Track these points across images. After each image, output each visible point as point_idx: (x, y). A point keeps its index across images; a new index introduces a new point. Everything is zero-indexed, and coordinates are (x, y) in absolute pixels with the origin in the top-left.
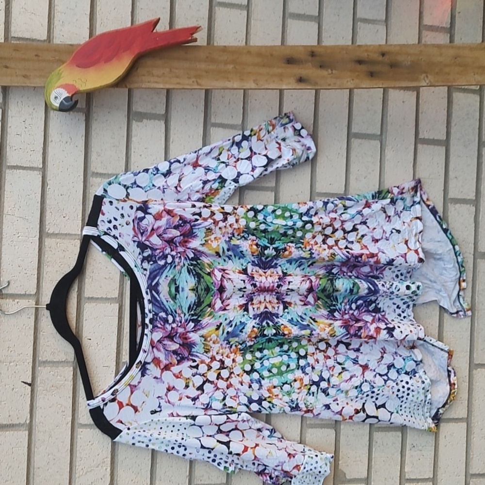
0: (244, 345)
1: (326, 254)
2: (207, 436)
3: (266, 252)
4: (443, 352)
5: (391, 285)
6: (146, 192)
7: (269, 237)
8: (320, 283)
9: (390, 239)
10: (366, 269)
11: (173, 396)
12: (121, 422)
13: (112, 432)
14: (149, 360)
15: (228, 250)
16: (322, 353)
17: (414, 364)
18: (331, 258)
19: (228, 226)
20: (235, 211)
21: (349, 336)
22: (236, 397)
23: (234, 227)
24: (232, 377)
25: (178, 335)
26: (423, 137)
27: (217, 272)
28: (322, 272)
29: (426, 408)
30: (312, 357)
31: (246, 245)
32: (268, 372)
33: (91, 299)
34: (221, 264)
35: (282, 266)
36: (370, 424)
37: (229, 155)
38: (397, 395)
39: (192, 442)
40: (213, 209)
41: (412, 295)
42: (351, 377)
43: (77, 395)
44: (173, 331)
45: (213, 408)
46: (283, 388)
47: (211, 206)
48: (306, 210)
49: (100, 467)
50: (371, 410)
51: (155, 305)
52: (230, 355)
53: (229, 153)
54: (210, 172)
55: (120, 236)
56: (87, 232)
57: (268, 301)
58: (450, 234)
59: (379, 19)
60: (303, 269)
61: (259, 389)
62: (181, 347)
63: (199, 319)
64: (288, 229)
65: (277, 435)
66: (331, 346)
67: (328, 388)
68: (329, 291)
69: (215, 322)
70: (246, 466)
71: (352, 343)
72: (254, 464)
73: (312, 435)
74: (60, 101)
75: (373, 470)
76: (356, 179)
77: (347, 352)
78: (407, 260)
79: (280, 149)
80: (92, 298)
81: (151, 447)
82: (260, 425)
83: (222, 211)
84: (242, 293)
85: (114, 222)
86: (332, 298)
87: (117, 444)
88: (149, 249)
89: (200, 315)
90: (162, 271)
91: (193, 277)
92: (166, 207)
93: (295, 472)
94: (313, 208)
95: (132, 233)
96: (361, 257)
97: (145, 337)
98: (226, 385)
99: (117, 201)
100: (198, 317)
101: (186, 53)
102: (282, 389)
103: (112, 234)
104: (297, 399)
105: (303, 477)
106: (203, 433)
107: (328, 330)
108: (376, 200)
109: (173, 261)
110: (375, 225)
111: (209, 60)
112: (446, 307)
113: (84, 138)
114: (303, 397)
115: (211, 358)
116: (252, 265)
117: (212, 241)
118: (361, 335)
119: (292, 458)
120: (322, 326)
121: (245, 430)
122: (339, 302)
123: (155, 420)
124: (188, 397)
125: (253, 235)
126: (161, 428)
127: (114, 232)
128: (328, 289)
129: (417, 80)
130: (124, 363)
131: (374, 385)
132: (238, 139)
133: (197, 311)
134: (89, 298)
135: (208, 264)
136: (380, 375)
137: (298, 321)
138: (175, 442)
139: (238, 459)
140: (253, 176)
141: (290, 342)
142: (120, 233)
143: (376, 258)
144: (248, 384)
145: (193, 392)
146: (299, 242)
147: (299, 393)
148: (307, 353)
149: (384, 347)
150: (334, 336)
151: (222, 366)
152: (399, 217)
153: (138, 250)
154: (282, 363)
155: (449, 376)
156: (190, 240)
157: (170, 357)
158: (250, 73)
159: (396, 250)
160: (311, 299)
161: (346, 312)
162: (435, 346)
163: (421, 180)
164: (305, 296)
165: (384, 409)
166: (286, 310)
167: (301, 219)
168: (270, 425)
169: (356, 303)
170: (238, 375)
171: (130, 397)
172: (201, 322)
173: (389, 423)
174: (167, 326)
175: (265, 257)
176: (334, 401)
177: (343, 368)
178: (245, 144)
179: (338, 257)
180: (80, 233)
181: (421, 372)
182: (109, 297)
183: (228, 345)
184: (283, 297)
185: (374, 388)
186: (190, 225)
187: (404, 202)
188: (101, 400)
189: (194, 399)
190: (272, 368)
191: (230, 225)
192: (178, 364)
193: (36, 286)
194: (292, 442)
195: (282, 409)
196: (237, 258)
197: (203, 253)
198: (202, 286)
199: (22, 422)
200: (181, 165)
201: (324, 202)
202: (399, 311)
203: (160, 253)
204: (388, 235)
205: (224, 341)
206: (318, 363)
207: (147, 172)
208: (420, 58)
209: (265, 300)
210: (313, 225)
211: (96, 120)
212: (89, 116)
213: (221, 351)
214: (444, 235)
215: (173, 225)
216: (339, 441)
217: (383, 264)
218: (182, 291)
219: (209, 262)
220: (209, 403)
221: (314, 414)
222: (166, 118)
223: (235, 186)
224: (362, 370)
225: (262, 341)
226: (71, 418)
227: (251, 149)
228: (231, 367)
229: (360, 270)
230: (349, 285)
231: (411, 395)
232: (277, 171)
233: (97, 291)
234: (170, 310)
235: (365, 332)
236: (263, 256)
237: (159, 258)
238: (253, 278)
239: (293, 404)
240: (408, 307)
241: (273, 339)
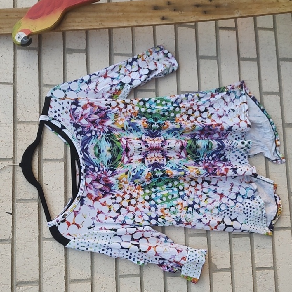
0: (144, 184)
1: (189, 125)
2: (125, 242)
3: (153, 126)
4: (270, 185)
5: (232, 142)
6: (76, 93)
7: (154, 117)
8: (188, 143)
9: (228, 116)
10: (216, 136)
11: (101, 217)
12: (70, 235)
13: (63, 241)
14: (85, 195)
15: (129, 126)
16: (194, 188)
17: (253, 192)
18: (193, 128)
19: (128, 111)
20: (132, 102)
21: (209, 174)
22: (141, 216)
23: (131, 111)
24: (138, 204)
25: (102, 179)
26: (242, 57)
27: (123, 140)
28: (189, 138)
29: (263, 220)
30: (187, 190)
31: (140, 123)
32: (160, 200)
33: (47, 160)
34: (126, 135)
35: (164, 135)
36: (229, 232)
37: (125, 70)
38: (244, 212)
40: (118, 101)
41: (246, 148)
42: (213, 202)
43: (41, 220)
44: (98, 177)
45: (127, 223)
46: (171, 209)
48: (175, 100)
49: (58, 266)
50: (228, 222)
51: (86, 161)
52: (136, 190)
53: (125, 69)
54: (115, 79)
55: (62, 120)
56: (42, 118)
57: (156, 156)
58: (266, 112)
60: (177, 137)
61: (155, 211)
62: (105, 186)
63: (115, 168)
64: (165, 111)
65: (170, 240)
66: (199, 183)
67: (199, 209)
68: (194, 147)
69: (124, 170)
70: (151, 261)
71: (212, 180)
72: (156, 259)
73: (192, 240)
74: (21, 39)
75: (234, 262)
76: (205, 83)
77: (209, 187)
78: (240, 126)
79: (156, 65)
82: (158, 234)
83: (124, 102)
84: (140, 152)
85: (58, 112)
86: (196, 153)
87: (68, 249)
88: (80, 127)
89: (115, 166)
90: (89, 140)
91: (109, 143)
92: (89, 102)
93: (182, 262)
94: (179, 98)
95: (69, 118)
96: (212, 126)
97: (81, 181)
98: (134, 209)
99: (59, 100)
100: (114, 168)
101: (94, 8)
102: (170, 210)
103: (57, 119)
104: (180, 216)
105: (188, 265)
106: (122, 240)
107: (195, 171)
109: (96, 134)
110: (218, 107)
111: (108, 11)
112: (268, 157)
113: (38, 65)
114: (184, 215)
115: (124, 193)
116: (145, 135)
117: (119, 121)
118: (216, 173)
119: (180, 252)
120: (191, 169)
121: (149, 237)
122: (201, 156)
123: (91, 232)
124: (111, 217)
125: (144, 116)
126: (95, 238)
127: (58, 118)
128: (193, 146)
129: (232, 13)
130: (70, 198)
131: (228, 206)
132: (130, 60)
133: (113, 164)
134: (45, 159)
135: (118, 136)
136: (231, 200)
137: (176, 168)
138: (105, 246)
139: (146, 256)
140: (140, 80)
141: (173, 181)
142: (62, 118)
143: (221, 126)
144: (148, 208)
145: (115, 215)
146: (173, 119)
147: (181, 213)
148: (184, 188)
149: (232, 183)
150: (199, 175)
151: (131, 197)
152: (233, 103)
153: (74, 128)
154: (168, 194)
155: (276, 200)
156: (105, 121)
157: (98, 193)
158: (133, 17)
159: (233, 122)
160: (183, 154)
161: (206, 162)
162: (265, 181)
163: (245, 81)
164: (180, 153)
165: (237, 222)
166: (168, 162)
167: (172, 105)
168: (165, 234)
169: (212, 156)
170: (142, 203)
171: (74, 218)
172: (116, 170)
173: (241, 231)
174: (95, 173)
175: (152, 130)
176: (204, 217)
177: (208, 196)
178: (134, 63)
179: (197, 127)
180: (38, 120)
181: (257, 197)
182: (58, 158)
183: (134, 185)
184: (166, 154)
185: (228, 207)
186: (105, 111)
187: (235, 94)
188: (56, 221)
189: (115, 218)
190: (162, 197)
191: (129, 111)
192: (103, 197)
193: (12, 153)
194: (180, 245)
195: (171, 223)
196: (135, 131)
197: (114, 128)
198: (115, 148)
199: (7, 238)
200: (97, 76)
201: (186, 95)
202: (239, 160)
203: (87, 129)
204: (227, 113)
205: (131, 182)
206: (191, 193)
207: (77, 82)
209: (155, 156)
210: (180, 108)
211: (44, 54)
212: (40, 51)
213: (130, 188)
214: (262, 113)
215: (94, 112)
216: (210, 244)
217: (226, 130)
218: (103, 152)
219: (118, 134)
220: (125, 220)
221: (192, 226)
222: (86, 52)
223: (131, 87)
224: (220, 197)
225: (155, 181)
226: (38, 234)
227: (138, 66)
228: (137, 198)
229: (212, 136)
230: (205, 143)
231: (252, 211)
232: (156, 80)
233: (50, 155)
234: (96, 164)
235: (218, 171)
236: (151, 129)
237: (87, 133)
238: (146, 142)
239: (178, 219)
240: (245, 157)
241: (161, 179)
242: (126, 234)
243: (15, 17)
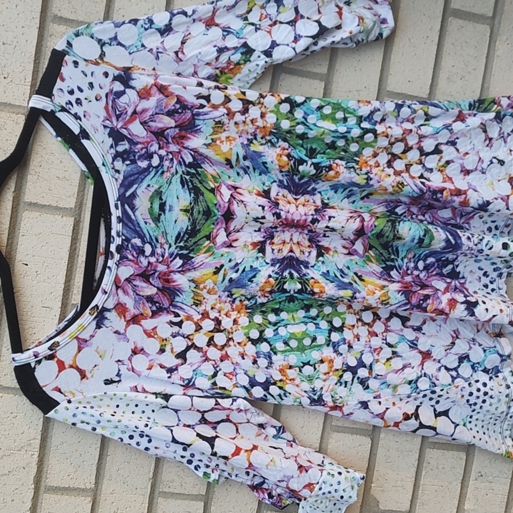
0: (254, 302)
1: (389, 181)
2: (185, 425)
3: (301, 168)
5: (481, 240)
6: (130, 53)
7: (309, 146)
8: (376, 224)
9: (487, 173)
10: (446, 214)
11: (140, 362)
12: (60, 391)
13: (45, 403)
14: (110, 304)
15: (245, 158)
16: (367, 327)
17: (499, 359)
18: (397, 189)
19: (248, 121)
20: (262, 99)
21: (408, 307)
22: (233, 374)
23: (256, 124)
24: (230, 346)
25: (157, 274)
27: (224, 190)
28: (381, 209)
29: (507, 423)
30: (351, 331)
31: (272, 155)
32: (283, 345)
33: (34, 205)
34: (232, 179)
35: (323, 193)
36: (423, 436)
37: (262, 14)
38: (468, 401)
39: (159, 432)
40: (229, 92)
41: (508, 258)
42: (404, 367)
44: (149, 268)
45: (197, 386)
46: (303, 370)
47: (226, 88)
48: (369, 112)
49: (23, 452)
50: (426, 416)
51: (127, 225)
52: (231, 313)
53: (263, 11)
54: (231, 35)
55: (85, 116)
56: (35, 103)
57: (295, 241)
60: (354, 202)
61: (267, 368)
62: (160, 293)
63: (191, 255)
64: (338, 137)
65: (287, 436)
66: (380, 319)
67: (368, 378)
68: (387, 237)
69: (213, 262)
70: (236, 476)
71: (412, 317)
72: (248, 473)
73: (338, 442)
75: (419, 501)
76: (448, 78)
77: (402, 330)
78: (510, 205)
79: (340, 14)
80: (36, 205)
81: (99, 431)
82: (262, 419)
83: (242, 97)
84: (259, 225)
85: (77, 94)
86: (390, 249)
87: (51, 420)
88: (126, 142)
89: (193, 250)
90: (142, 177)
91: (188, 192)
92: (158, 81)
93: (305, 493)
94: (379, 110)
95: (103, 114)
96: (442, 194)
97: (107, 271)
98: (220, 356)
99: (85, 63)
100: (189, 253)
102: (300, 371)
103: (73, 112)
104: (322, 388)
105: (316, 501)
106: (179, 420)
107: (378, 293)
108: (475, 112)
109: (161, 165)
110: (468, 149)
114: (331, 387)
115: (202, 314)
116: (279, 186)
117: (222, 142)
118: (426, 308)
119: (304, 471)
120: (371, 287)
121: (240, 423)
122: (400, 257)
123: (110, 393)
124: (162, 366)
125: (285, 140)
126: (118, 406)
127: (76, 109)
128: (387, 234)
130: (73, 306)
131: (437, 382)
133: (190, 243)
134: (30, 204)
135: (213, 177)
136: (447, 369)
137: (336, 276)
138: (135, 429)
139: (225, 464)
140: (294, 49)
141: (321, 306)
142: (85, 112)
143: (463, 196)
144: (252, 358)
145: (170, 360)
146: (352, 160)
147: (325, 381)
148: (343, 324)
149: (458, 330)
150: (386, 304)
151: (218, 327)
152: (505, 142)
153: (110, 141)
154: (305, 334)
156: (189, 135)
157: (141, 306)
159: (494, 190)
160: (359, 246)
161: (409, 272)
164: (352, 242)
165: (446, 418)
166: (321, 259)
167: (360, 126)
168: (278, 420)
169: (425, 260)
170: (239, 343)
171: (76, 355)
172: (193, 260)
173: (450, 439)
174: (142, 259)
175: (299, 176)
176: (374, 398)
177: (394, 353)
179: (407, 189)
180: (27, 105)
181: (506, 372)
182: (61, 206)
183: (229, 299)
184: (319, 239)
185: (436, 386)
186: (192, 112)
188: (32, 355)
189: (170, 371)
190: (290, 338)
191: (252, 121)
192: (152, 317)
194: (307, 449)
195: (298, 400)
196: (257, 172)
197: (206, 157)
198: (201, 207)
200: (188, 19)
201: (396, 104)
202: (485, 280)
203: (142, 149)
204: (485, 166)
205: (224, 291)
206: (359, 340)
207: (135, 24)
209: (291, 239)
210: (376, 136)
213: (218, 306)
215: (166, 110)
216: (376, 455)
217: (472, 207)
218: (170, 210)
219: (214, 173)
220: (192, 378)
221: (343, 413)
223: (266, 62)
224: (421, 358)
225: (280, 298)
227: (296, 9)
228: (230, 330)
229: (437, 213)
230: (418, 232)
231: (488, 403)
232: (333, 51)
233: (44, 195)
234: (148, 237)
235: (433, 303)
236: (296, 175)
237: (140, 157)
238: (277, 204)
239: (315, 395)
240: (500, 275)
241: (296, 297)
242: (190, 409)
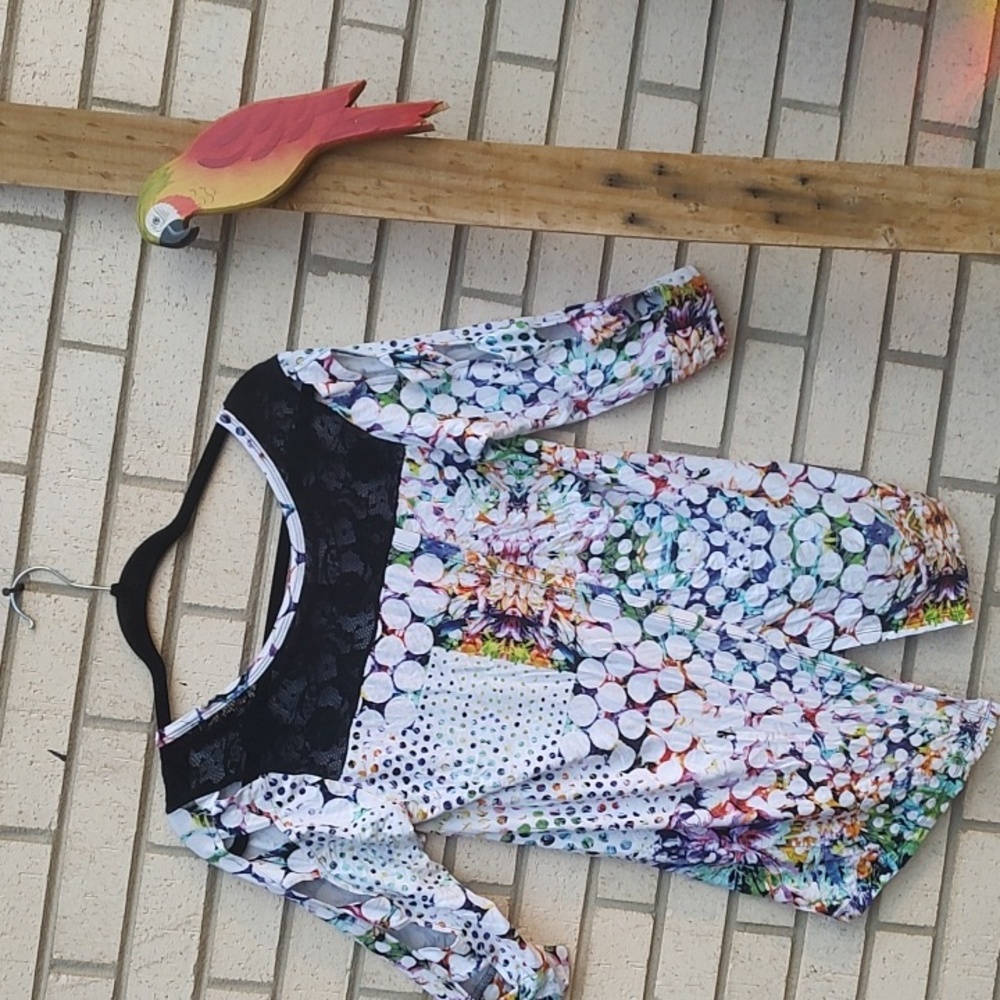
26: (897, 348)
33: (194, 608)
43: (152, 787)
49: (180, 931)
59: (826, 103)
73: (606, 921)
74: (164, 227)
76: (747, 420)
80: (197, 606)
101: (411, 151)
111: (456, 167)
113: (210, 299)
129: (869, 235)
134: (190, 606)
158: (533, 199)
180: (186, 479)
182: (229, 607)
193: (92, 574)
199: (43, 827)
208: (882, 191)
211: (237, 266)
212: (225, 256)
216: (660, 940)
222: (374, 273)
226: (134, 830)
233: (208, 593)
243: (156, 145)
